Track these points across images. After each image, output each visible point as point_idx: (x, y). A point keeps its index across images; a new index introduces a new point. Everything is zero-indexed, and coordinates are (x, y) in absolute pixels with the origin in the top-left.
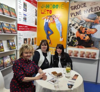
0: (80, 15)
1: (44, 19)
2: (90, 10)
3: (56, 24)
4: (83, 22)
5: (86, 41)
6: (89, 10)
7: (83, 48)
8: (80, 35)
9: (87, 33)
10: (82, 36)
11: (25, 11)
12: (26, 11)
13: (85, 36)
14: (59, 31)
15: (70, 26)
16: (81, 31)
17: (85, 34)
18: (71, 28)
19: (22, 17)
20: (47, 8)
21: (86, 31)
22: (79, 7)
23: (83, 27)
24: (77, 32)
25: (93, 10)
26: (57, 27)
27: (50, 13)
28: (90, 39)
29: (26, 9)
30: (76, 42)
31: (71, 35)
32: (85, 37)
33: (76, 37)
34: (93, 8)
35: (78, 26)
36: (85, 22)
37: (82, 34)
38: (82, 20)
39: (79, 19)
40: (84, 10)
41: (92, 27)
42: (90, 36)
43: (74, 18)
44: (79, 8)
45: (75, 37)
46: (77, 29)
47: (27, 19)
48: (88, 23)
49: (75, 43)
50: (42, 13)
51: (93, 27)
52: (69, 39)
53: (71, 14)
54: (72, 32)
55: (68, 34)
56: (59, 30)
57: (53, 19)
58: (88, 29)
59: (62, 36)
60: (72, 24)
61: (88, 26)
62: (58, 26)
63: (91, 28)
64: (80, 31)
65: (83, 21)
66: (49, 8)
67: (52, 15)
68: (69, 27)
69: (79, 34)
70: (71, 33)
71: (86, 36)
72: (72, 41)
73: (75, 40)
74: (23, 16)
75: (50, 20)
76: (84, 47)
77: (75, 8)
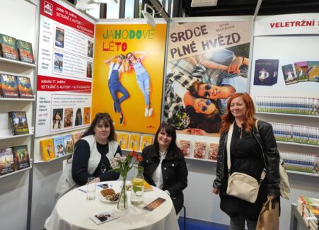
0: (192, 54)
1: (109, 62)
2: (216, 40)
3: (137, 74)
4: (201, 71)
5: (209, 116)
6: (213, 41)
7: (201, 134)
8: (193, 103)
9: (212, 97)
10: (198, 104)
11: (58, 46)
12: (62, 46)
13: (205, 105)
14: (143, 92)
15: (171, 80)
16: (197, 92)
17: (206, 100)
18: (172, 85)
19: (49, 60)
20: (116, 38)
21: (209, 91)
22: (189, 35)
23: (202, 83)
24: (185, 95)
25: (222, 41)
26: (138, 82)
27: (124, 50)
28: (219, 111)
29: (62, 42)
30: (186, 120)
31: (171, 100)
32: (207, 106)
33: (185, 107)
34: (222, 37)
35: (189, 80)
36: (205, 69)
37: (198, 100)
38: (198, 65)
39: (191, 62)
40: (203, 43)
41: (221, 81)
42: (217, 103)
43: (179, 60)
44: (191, 37)
45: (182, 107)
46: (187, 86)
47: (64, 64)
48: (212, 73)
49: (181, 121)
50: (105, 50)
51: (224, 83)
52: (167, 111)
53: (172, 50)
54: (174, 94)
55: (166, 100)
56: (142, 89)
57: (130, 62)
58: (213, 86)
59: (150, 104)
60: (175, 75)
61: (212, 80)
62: (140, 81)
63: (220, 84)
64: (193, 92)
65: (201, 68)
66: (120, 38)
67: (127, 55)
68: (167, 82)
69: (190, 98)
70: (172, 96)
71: (208, 104)
72: (174, 115)
73: (182, 115)
74: (53, 58)
75: (122, 66)
76: (203, 132)
77: (180, 37)
